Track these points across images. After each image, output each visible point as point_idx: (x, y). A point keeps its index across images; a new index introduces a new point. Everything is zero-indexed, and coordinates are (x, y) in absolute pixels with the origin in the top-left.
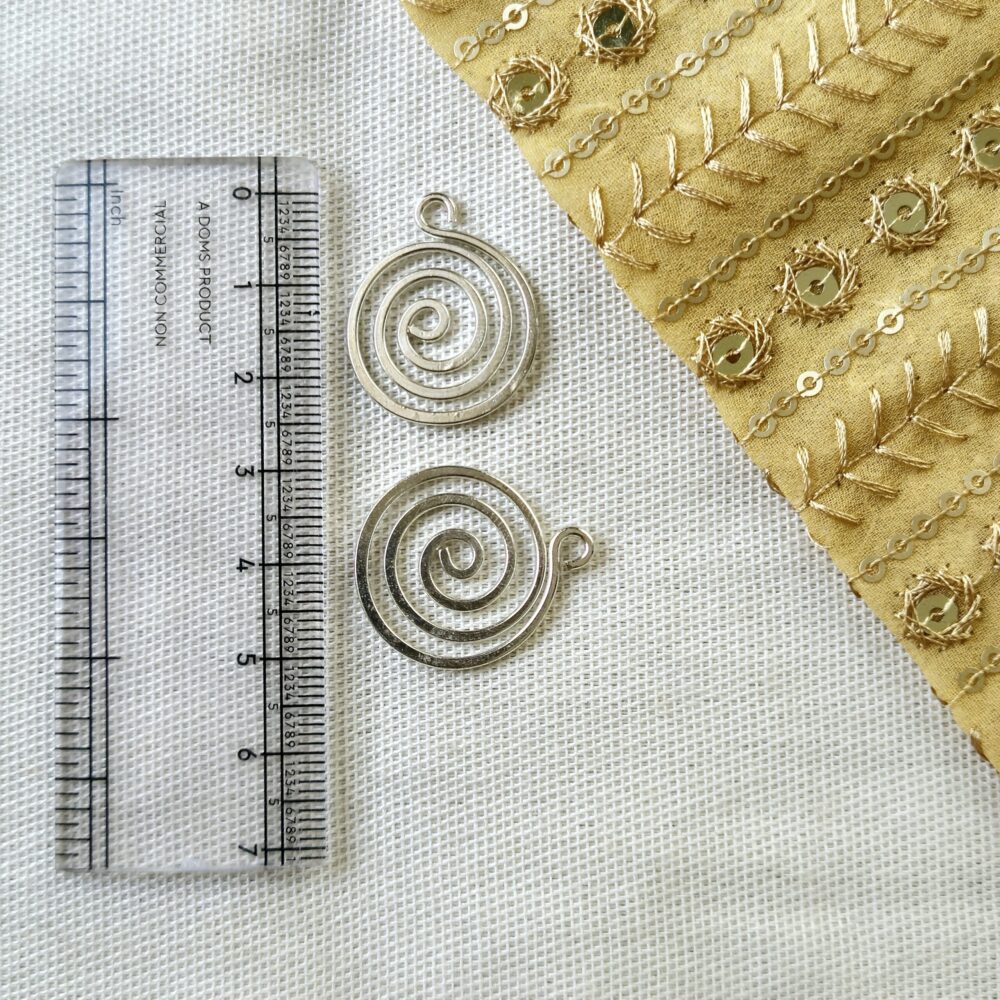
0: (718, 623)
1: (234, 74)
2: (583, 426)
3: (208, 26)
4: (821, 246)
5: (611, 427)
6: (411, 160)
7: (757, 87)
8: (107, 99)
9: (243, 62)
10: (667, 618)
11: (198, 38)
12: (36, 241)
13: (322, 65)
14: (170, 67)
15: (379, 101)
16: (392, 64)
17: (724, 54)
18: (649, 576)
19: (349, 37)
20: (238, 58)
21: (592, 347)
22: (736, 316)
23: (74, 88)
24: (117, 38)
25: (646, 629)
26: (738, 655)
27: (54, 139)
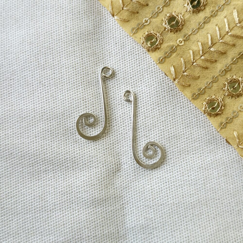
0: (218, 178)
1: (74, 39)
2: (176, 127)
3: (66, 27)
4: (234, 77)
5: (183, 126)
6: (122, 59)
7: (212, 37)
8: (40, 48)
9: (76, 36)
10: (203, 177)
11: (64, 30)
12: (23, 87)
13: (97, 36)
14: (57, 38)
15: (113, 44)
16: (116, 34)
17: (203, 28)
18: (197, 166)
19: (103, 28)
20: (75, 35)
21: (176, 105)
22: (213, 97)
23: (31, 46)
24: (42, 32)
25: (198, 181)
26: (224, 187)
27: (26, 59)
